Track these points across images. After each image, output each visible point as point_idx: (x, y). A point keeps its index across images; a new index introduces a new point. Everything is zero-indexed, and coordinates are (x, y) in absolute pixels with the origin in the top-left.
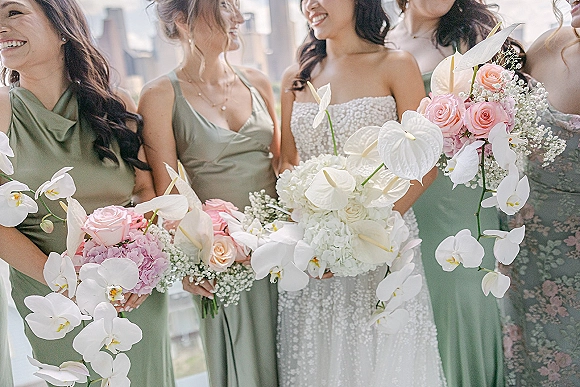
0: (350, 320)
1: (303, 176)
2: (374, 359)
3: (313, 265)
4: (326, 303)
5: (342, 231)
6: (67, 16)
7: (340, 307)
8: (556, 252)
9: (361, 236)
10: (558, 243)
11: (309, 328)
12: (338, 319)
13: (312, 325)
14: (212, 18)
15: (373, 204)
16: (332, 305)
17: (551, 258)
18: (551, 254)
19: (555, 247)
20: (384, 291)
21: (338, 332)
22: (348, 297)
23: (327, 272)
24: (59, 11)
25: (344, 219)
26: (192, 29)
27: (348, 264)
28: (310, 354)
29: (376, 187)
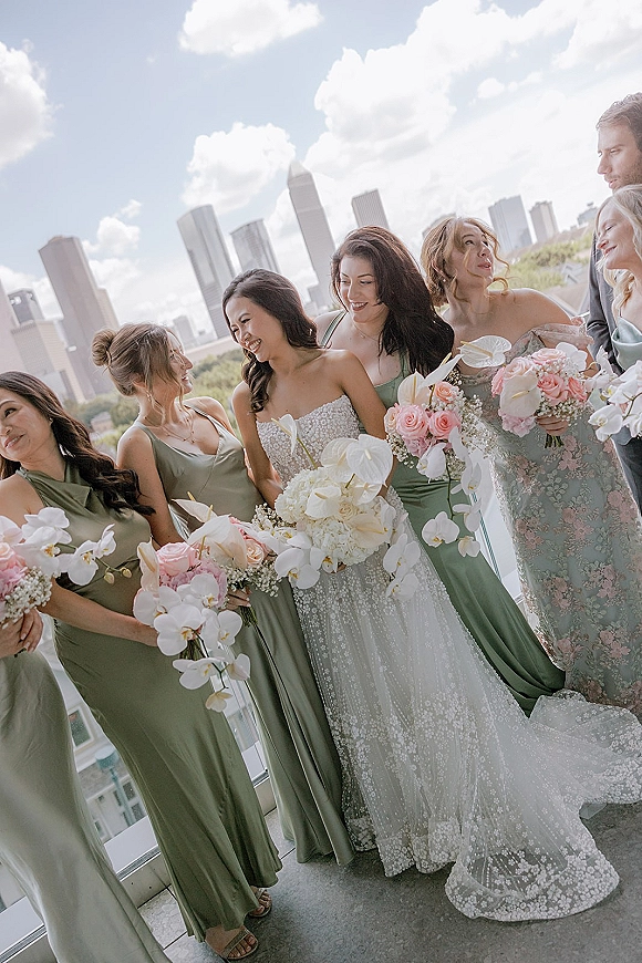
0: (371, 601)
1: (295, 494)
2: (403, 623)
3: (326, 563)
4: (343, 593)
5: (342, 530)
6: (47, 398)
7: (358, 591)
8: (558, 480)
9: (357, 528)
10: (555, 473)
11: (334, 622)
12: (360, 602)
13: (337, 619)
14: (164, 373)
15: (360, 502)
16: (349, 593)
17: (557, 487)
18: (555, 484)
19: (555, 477)
20: (389, 563)
21: (364, 613)
22: (363, 581)
23: (341, 565)
24: (40, 396)
25: (341, 519)
26: (151, 387)
27: (355, 553)
28: (340, 638)
29: (358, 486)
